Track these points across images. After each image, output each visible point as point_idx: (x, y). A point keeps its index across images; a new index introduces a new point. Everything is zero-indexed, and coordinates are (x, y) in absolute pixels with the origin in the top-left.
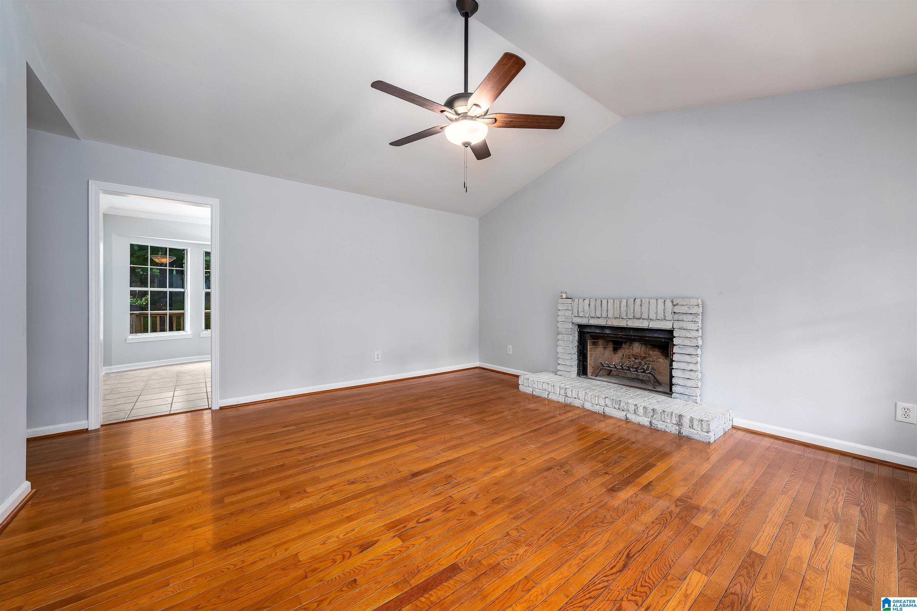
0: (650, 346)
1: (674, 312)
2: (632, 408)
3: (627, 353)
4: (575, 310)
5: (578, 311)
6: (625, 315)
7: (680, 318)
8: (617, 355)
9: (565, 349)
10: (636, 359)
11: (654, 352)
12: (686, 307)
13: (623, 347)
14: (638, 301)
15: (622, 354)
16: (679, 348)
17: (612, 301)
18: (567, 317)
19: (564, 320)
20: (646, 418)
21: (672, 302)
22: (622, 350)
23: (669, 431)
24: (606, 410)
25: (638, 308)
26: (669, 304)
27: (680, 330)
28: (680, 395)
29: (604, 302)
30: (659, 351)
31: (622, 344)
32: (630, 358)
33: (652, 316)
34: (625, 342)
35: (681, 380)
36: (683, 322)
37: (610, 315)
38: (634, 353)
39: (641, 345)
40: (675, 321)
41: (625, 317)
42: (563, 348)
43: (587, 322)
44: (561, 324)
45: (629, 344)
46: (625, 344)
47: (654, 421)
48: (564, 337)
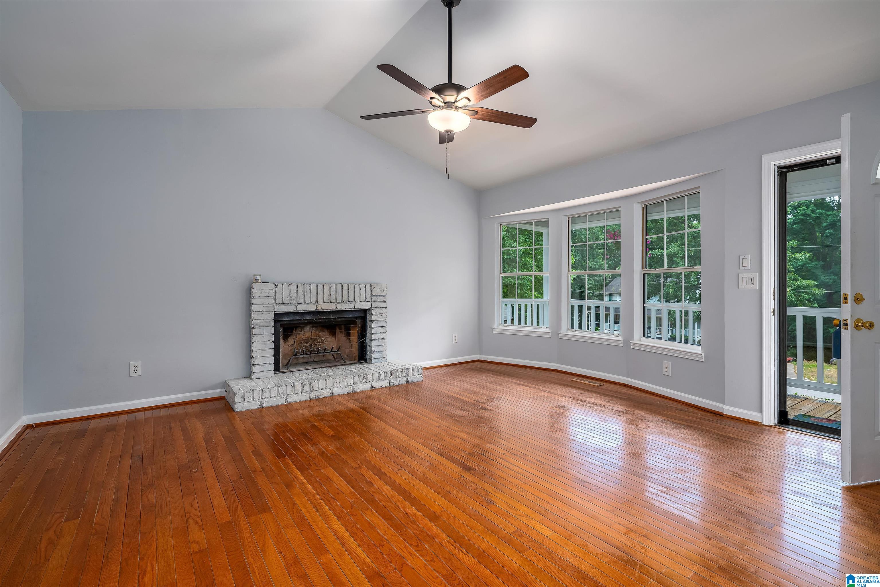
0: (320, 328)
1: (372, 295)
2: (376, 376)
3: (297, 339)
4: (279, 296)
5: (283, 298)
6: (335, 299)
7: (376, 299)
8: (288, 343)
9: (265, 344)
10: (307, 343)
11: (323, 333)
12: (379, 291)
13: (293, 333)
14: (345, 287)
15: (293, 340)
16: (375, 323)
17: (321, 286)
18: (267, 305)
19: (262, 308)
20: (386, 381)
21: (371, 286)
22: (293, 336)
23: (401, 384)
24: (355, 388)
25: (345, 292)
26: (368, 288)
27: (375, 308)
28: (377, 359)
29: (314, 287)
30: (327, 331)
31: (293, 330)
32: (301, 343)
33: (357, 299)
34: (296, 328)
35: (377, 348)
36: (378, 302)
37: (320, 300)
38: (305, 337)
39: (312, 328)
40: (372, 302)
41: (334, 301)
42: (262, 344)
43: (295, 309)
44: (258, 314)
45: (300, 329)
46: (296, 330)
47: (392, 381)
48: (263, 329)
